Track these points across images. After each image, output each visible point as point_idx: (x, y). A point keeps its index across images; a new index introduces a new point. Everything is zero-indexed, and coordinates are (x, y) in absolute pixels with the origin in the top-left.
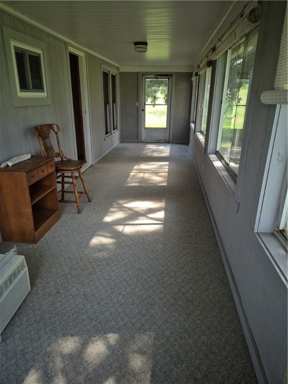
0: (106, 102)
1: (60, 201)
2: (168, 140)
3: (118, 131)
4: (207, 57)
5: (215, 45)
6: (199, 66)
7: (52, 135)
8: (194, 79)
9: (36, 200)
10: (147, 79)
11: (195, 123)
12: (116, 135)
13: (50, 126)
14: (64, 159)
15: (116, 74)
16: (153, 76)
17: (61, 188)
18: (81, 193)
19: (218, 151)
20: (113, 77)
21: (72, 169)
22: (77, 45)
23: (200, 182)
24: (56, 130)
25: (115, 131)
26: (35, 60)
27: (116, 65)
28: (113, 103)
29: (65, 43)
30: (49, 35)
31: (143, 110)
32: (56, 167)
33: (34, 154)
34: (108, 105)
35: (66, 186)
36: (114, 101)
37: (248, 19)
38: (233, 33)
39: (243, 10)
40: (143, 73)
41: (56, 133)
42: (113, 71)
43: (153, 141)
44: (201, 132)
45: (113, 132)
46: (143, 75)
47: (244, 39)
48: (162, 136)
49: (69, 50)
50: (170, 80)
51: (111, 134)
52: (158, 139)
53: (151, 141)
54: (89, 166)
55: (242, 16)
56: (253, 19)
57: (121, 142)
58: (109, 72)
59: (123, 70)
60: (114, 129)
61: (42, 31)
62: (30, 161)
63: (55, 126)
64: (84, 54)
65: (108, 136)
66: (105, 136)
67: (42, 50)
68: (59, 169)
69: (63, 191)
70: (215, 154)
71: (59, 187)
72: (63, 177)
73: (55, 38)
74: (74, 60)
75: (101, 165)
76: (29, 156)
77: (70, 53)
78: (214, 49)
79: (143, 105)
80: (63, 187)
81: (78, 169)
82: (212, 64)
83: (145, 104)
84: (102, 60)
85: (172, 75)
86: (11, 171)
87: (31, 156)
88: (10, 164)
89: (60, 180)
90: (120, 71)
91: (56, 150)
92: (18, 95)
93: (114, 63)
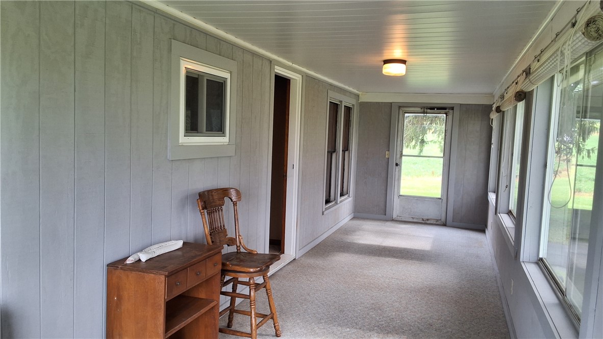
0: (332, 150)
1: (221, 331)
2: (443, 219)
3: (350, 199)
4: (517, 83)
5: (530, 65)
6: (502, 97)
7: (228, 206)
8: (494, 116)
9: (177, 328)
10: (406, 115)
11: (496, 191)
12: (345, 205)
13: (225, 192)
14: (242, 250)
15: (353, 105)
16: (419, 109)
17: (228, 304)
18: (264, 316)
19: (541, 259)
20: (348, 110)
21: (252, 270)
22: (290, 64)
23: (508, 319)
24: (234, 199)
25: (343, 198)
26: (217, 88)
27: (355, 91)
28: (344, 151)
29: (270, 61)
30: (245, 50)
31: (397, 165)
32: (223, 265)
33: (191, 239)
34: (334, 155)
35: (238, 301)
36: (346, 148)
37: (583, 34)
38: (559, 53)
39: (575, 17)
40: (401, 105)
41: (235, 204)
42: (347, 101)
43: (415, 220)
44: (509, 213)
45: (339, 199)
46: (400, 107)
47: (584, 58)
48: (433, 212)
49: (276, 71)
50: (450, 117)
51: (336, 203)
52: (425, 218)
53: (411, 220)
54: (288, 261)
55: (574, 25)
56: (593, 33)
57: (354, 218)
58: (341, 102)
59: (365, 98)
60: (342, 195)
61: (233, 45)
62: (180, 253)
63: (233, 193)
64: (300, 76)
65: (330, 207)
66: (325, 207)
67: (231, 73)
68: (228, 268)
69: (232, 310)
70: (537, 263)
71: (224, 302)
72: (236, 282)
73: (254, 54)
74: (282, 85)
75: (311, 261)
76: (179, 244)
77: (276, 75)
78: (528, 72)
79: (398, 156)
80: (233, 302)
81: (263, 271)
82: (524, 96)
83: (401, 155)
84: (331, 85)
85: (452, 109)
86: (142, 271)
87: (184, 243)
88: (144, 257)
89: (229, 288)
90: (361, 100)
91: (231, 234)
92: (180, 142)
93: (351, 89)
